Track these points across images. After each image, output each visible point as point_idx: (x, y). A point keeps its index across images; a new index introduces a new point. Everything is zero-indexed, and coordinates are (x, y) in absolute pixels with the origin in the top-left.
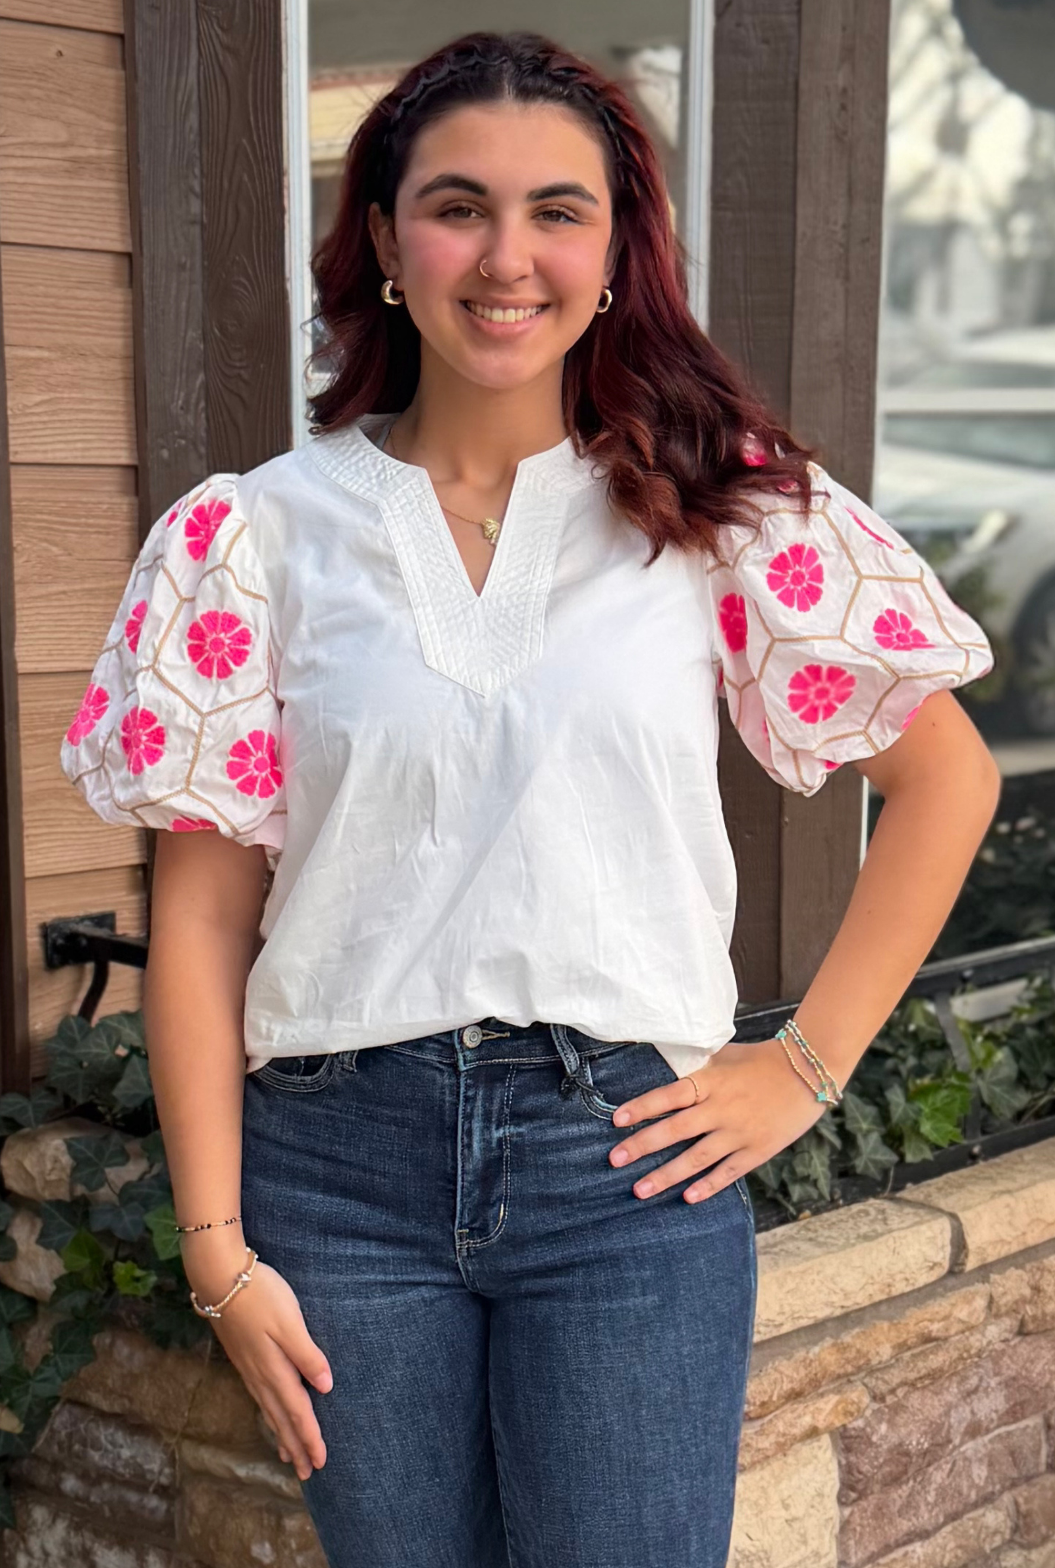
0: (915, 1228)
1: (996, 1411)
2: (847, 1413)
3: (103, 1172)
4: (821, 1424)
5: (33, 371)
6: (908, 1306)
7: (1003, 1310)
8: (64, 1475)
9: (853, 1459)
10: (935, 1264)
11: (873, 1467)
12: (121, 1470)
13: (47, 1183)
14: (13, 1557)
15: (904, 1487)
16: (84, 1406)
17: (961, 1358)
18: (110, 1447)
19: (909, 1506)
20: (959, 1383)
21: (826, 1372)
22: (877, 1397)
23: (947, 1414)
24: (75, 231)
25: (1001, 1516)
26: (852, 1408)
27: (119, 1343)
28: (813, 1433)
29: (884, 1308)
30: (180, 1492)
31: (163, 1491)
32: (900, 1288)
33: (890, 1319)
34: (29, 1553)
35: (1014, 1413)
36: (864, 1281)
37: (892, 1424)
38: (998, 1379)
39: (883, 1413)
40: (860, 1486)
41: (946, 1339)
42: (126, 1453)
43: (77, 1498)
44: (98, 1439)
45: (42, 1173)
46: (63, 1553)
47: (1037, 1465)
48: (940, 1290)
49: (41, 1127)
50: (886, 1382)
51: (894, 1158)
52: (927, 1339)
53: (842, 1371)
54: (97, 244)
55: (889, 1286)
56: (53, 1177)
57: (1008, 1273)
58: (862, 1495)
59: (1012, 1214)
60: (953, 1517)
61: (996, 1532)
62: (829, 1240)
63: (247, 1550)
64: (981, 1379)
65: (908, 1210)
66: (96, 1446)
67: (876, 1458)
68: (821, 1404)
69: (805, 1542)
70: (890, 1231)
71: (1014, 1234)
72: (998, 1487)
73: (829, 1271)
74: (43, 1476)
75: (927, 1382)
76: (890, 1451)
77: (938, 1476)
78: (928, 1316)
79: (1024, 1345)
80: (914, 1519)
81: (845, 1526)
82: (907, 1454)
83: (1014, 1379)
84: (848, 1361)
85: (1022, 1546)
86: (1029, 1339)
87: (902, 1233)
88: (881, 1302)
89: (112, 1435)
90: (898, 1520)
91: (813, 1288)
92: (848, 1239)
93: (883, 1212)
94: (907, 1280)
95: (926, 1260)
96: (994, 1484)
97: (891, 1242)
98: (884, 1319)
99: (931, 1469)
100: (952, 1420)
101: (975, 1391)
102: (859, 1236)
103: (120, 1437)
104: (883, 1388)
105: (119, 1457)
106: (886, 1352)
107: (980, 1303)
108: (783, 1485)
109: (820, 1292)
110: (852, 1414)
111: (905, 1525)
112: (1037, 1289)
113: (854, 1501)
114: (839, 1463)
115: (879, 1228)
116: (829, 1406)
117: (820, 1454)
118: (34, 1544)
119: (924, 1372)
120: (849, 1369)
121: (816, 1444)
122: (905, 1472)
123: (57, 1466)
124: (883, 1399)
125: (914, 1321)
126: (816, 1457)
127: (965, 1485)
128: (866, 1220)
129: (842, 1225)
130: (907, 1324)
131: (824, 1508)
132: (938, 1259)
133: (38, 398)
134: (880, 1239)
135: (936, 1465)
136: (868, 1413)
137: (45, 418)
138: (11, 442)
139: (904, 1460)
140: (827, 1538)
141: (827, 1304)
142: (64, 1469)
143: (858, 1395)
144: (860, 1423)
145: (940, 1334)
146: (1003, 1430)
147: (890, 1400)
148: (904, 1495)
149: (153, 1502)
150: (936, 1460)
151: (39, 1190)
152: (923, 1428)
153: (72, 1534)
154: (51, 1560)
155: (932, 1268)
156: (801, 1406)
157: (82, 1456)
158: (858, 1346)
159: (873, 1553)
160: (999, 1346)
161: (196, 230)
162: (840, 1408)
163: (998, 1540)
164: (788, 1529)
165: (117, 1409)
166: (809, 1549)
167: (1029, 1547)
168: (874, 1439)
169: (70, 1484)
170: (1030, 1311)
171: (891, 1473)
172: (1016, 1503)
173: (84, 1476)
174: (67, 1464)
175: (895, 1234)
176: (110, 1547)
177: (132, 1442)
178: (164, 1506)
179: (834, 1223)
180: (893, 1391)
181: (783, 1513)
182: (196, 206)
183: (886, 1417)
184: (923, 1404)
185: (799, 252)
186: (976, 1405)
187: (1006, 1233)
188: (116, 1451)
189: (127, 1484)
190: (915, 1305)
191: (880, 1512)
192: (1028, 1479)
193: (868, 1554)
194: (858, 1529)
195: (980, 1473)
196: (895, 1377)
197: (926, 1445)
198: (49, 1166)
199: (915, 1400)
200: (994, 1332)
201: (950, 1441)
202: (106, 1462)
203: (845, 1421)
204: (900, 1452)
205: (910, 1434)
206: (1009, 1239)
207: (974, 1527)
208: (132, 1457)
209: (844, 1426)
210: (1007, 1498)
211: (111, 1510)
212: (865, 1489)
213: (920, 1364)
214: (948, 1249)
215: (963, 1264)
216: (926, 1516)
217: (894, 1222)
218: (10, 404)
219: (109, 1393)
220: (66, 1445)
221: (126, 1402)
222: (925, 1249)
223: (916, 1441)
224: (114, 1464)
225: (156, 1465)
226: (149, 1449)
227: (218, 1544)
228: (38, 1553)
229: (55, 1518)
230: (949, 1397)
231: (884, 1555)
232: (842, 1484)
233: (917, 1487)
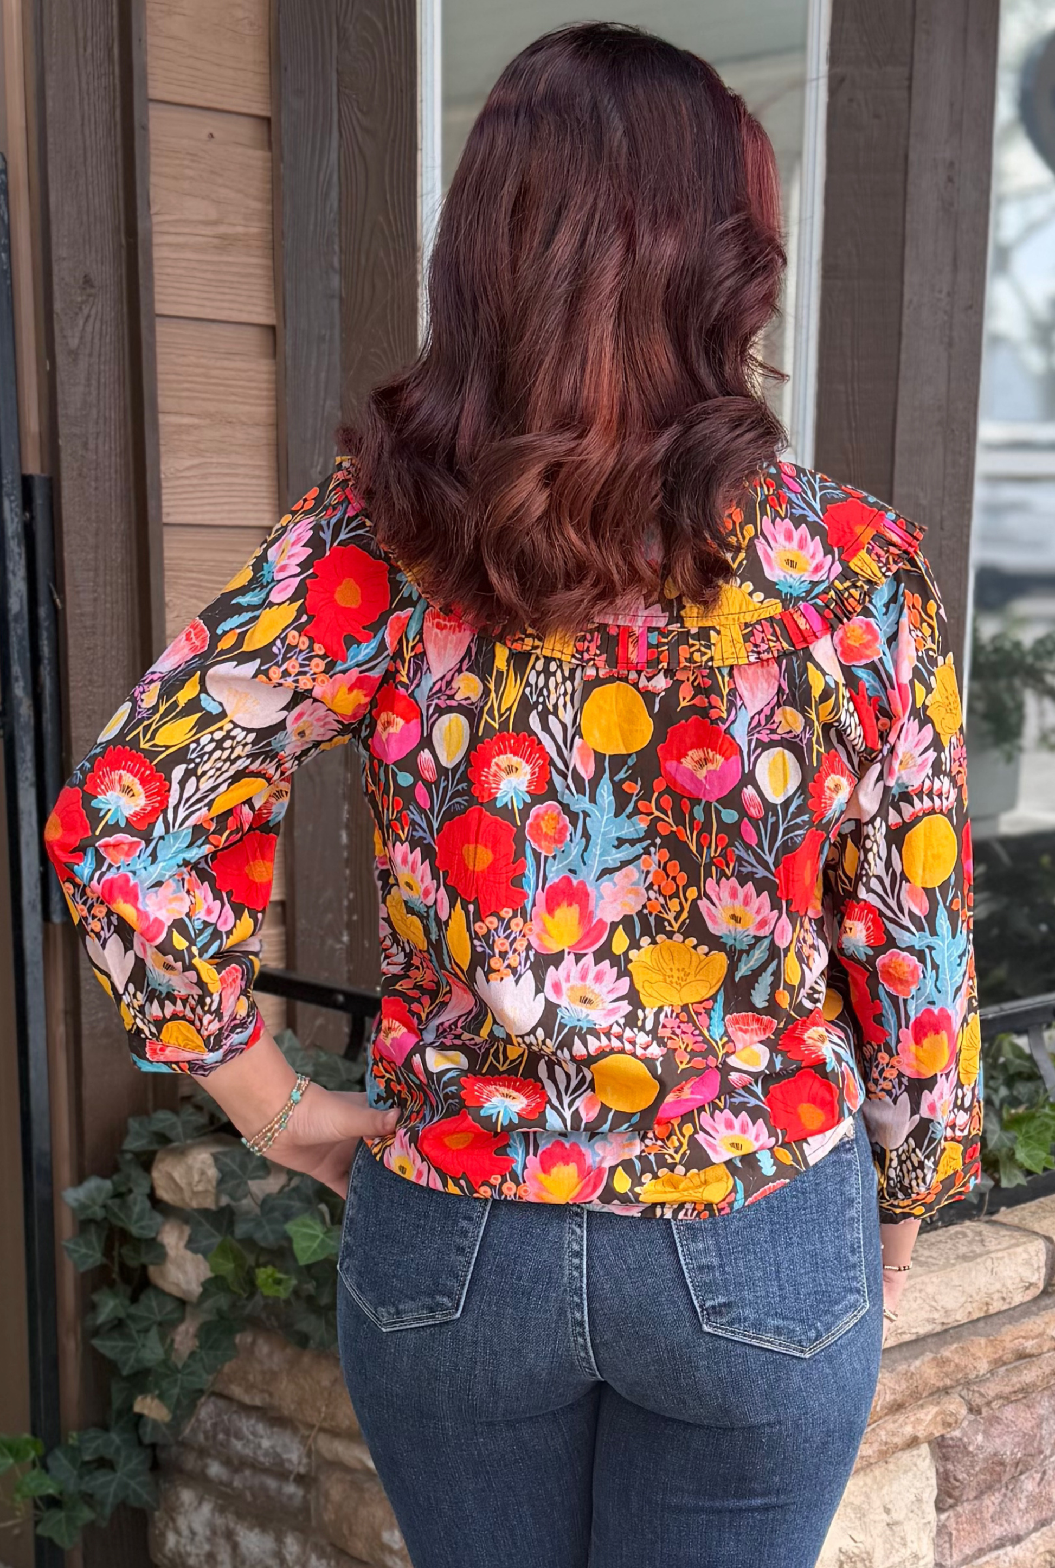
0: (1011, 1250)
2: (947, 1425)
3: (246, 1183)
4: (922, 1434)
5: (184, 437)
6: (1004, 1324)
8: (209, 1461)
9: (950, 1467)
10: (1031, 1284)
11: (968, 1474)
12: (262, 1459)
13: (195, 1194)
14: (163, 1535)
15: (997, 1494)
16: (228, 1398)
17: (1053, 1373)
18: (251, 1437)
19: (1001, 1512)
20: (1050, 1398)
21: (926, 1384)
22: (974, 1410)
23: (1039, 1426)
24: (226, 305)
26: (951, 1420)
27: (260, 1341)
28: (913, 1442)
29: (981, 1324)
30: (315, 1480)
31: (301, 1479)
32: (997, 1306)
33: (988, 1336)
34: (178, 1532)
36: (963, 1300)
37: (986, 1433)
39: (979, 1424)
40: (956, 1493)
41: (1040, 1355)
42: (266, 1443)
43: (221, 1483)
44: (240, 1429)
45: (190, 1184)
46: (208, 1533)
48: (1034, 1309)
49: (189, 1141)
50: (981, 1395)
51: (991, 1183)
52: (1022, 1356)
53: (941, 1384)
54: (244, 318)
55: (987, 1304)
56: (200, 1188)
58: (958, 1501)
60: (1043, 1524)
62: (930, 1260)
63: (377, 1536)
65: (1004, 1232)
66: (239, 1435)
67: (973, 1467)
68: (921, 1414)
69: (905, 1545)
70: (989, 1252)
73: (930, 1289)
74: (190, 1462)
75: (1021, 1396)
76: (986, 1460)
77: (1029, 1484)
78: (1023, 1334)
80: (1006, 1525)
81: (942, 1530)
82: (1002, 1464)
84: (947, 1375)
87: (1000, 1254)
88: (978, 1320)
89: (253, 1426)
90: (991, 1525)
91: (915, 1306)
92: (947, 1259)
93: (980, 1233)
94: (1004, 1299)
95: (1022, 1281)
97: (989, 1262)
98: (981, 1336)
99: (1023, 1477)
100: (1044, 1432)
102: (958, 1257)
103: (260, 1428)
104: (978, 1401)
105: (259, 1446)
106: (983, 1367)
108: (884, 1491)
109: (922, 1308)
110: (950, 1425)
111: (997, 1531)
113: (951, 1507)
114: (937, 1470)
115: (978, 1249)
116: (930, 1417)
117: (919, 1462)
118: (182, 1523)
119: (1018, 1386)
120: (948, 1382)
121: (915, 1452)
122: (1000, 1481)
123: (203, 1453)
124: (979, 1412)
125: (1008, 1338)
126: (915, 1465)
128: (963, 1241)
129: (941, 1246)
130: (1002, 1341)
131: (923, 1512)
132: (1034, 1279)
133: (188, 463)
134: (979, 1260)
135: (1027, 1473)
136: (965, 1424)
137: (195, 481)
138: (164, 504)
139: (998, 1469)
140: (925, 1541)
141: (928, 1320)
142: (209, 1455)
143: (955, 1405)
144: (957, 1433)
145: (1035, 1351)
147: (985, 1411)
148: (996, 1502)
149: (291, 1488)
150: (1027, 1469)
151: (188, 1200)
152: (1017, 1439)
153: (217, 1515)
154: (197, 1539)
155: (1027, 1288)
156: (902, 1418)
157: (226, 1445)
158: (957, 1361)
159: (967, 1556)
161: (336, 304)
162: (938, 1419)
164: (888, 1532)
165: (258, 1402)
166: (909, 1552)
168: (971, 1448)
169: (215, 1469)
171: (985, 1481)
173: (226, 1462)
174: (213, 1452)
175: (993, 1255)
176: (251, 1528)
177: (272, 1433)
178: (300, 1493)
179: (933, 1244)
180: (988, 1404)
181: (884, 1516)
182: (336, 281)
183: (982, 1428)
184: (1016, 1416)
185: (906, 319)
188: (257, 1441)
189: (266, 1471)
190: (1010, 1323)
191: (974, 1517)
193: (963, 1556)
194: (954, 1532)
196: (991, 1389)
197: (1019, 1455)
198: (196, 1177)
199: (1009, 1413)
201: (1041, 1452)
202: (248, 1451)
203: (943, 1432)
204: (995, 1461)
205: (1004, 1444)
208: (273, 1447)
209: (942, 1436)
211: (253, 1495)
212: (962, 1495)
213: (1015, 1379)
214: (1043, 1271)
216: (1018, 1522)
217: (992, 1244)
218: (163, 468)
219: (250, 1388)
220: (211, 1434)
221: (266, 1396)
222: (1020, 1270)
223: (1010, 1451)
224: (255, 1453)
225: (294, 1456)
226: (287, 1440)
227: (350, 1530)
228: (185, 1532)
229: (201, 1501)
230: (1042, 1412)
231: (977, 1558)
232: (939, 1490)
233: (1010, 1494)
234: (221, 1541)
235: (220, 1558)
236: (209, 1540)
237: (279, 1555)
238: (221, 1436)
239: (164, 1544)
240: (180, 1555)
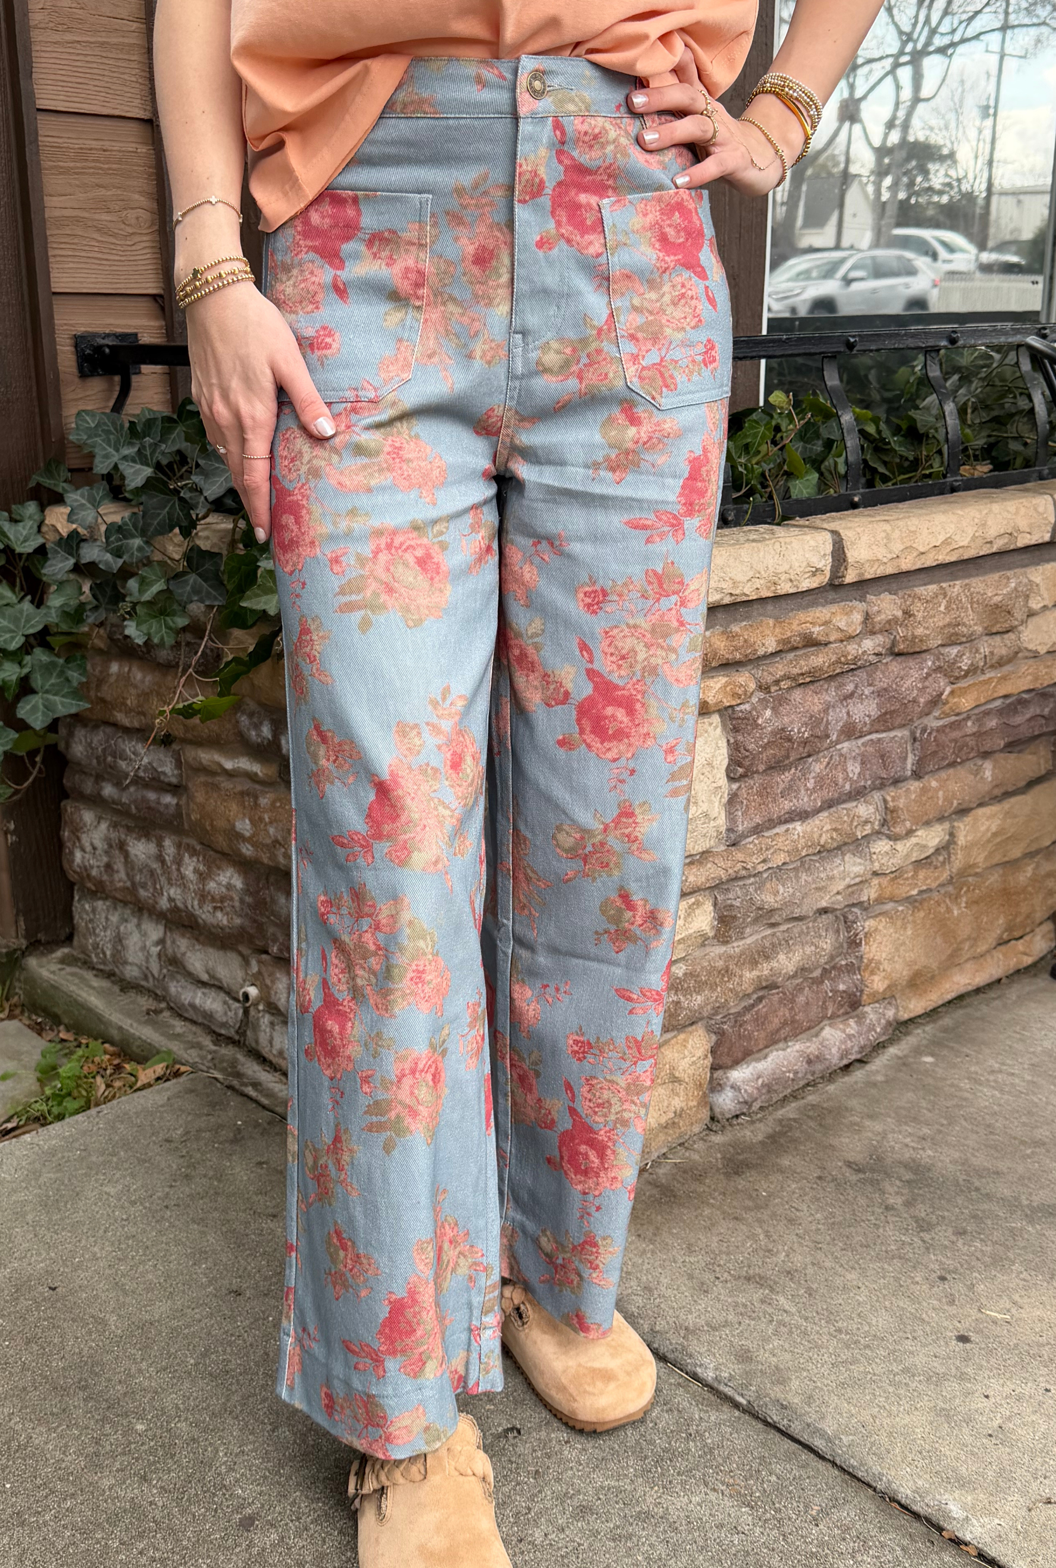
0: (799, 538)
1: (869, 716)
2: (735, 695)
4: (712, 702)
6: (792, 610)
7: (878, 627)
8: (104, 784)
9: (740, 738)
10: (817, 570)
11: (758, 747)
12: (142, 774)
14: (72, 853)
15: (787, 773)
16: (114, 725)
17: (838, 661)
18: (133, 756)
19: (789, 790)
20: (837, 688)
21: (716, 654)
22: (764, 688)
23: (826, 711)
25: (871, 809)
26: (740, 691)
27: (134, 670)
29: (770, 604)
30: (185, 787)
31: (173, 788)
32: (786, 588)
33: (777, 619)
34: (83, 850)
35: (884, 721)
36: (751, 574)
37: (775, 710)
38: (872, 688)
39: (768, 701)
40: (747, 763)
41: (826, 643)
42: (145, 761)
43: (114, 802)
44: (124, 750)
46: (106, 847)
47: (904, 769)
48: (821, 597)
50: (771, 674)
52: (809, 641)
53: (731, 656)
55: (775, 584)
57: (882, 596)
58: (748, 773)
59: (888, 537)
60: (829, 804)
61: (867, 822)
63: (233, 827)
64: (856, 687)
65: (795, 531)
66: (123, 757)
67: (761, 738)
68: (711, 681)
70: (777, 539)
71: (890, 556)
72: (869, 782)
74: (88, 787)
75: (808, 680)
76: (774, 734)
77: (817, 767)
78: (810, 620)
79: (894, 663)
80: (795, 801)
81: (733, 800)
82: (789, 739)
83: (885, 690)
84: (737, 650)
85: (889, 837)
86: (899, 659)
87: (788, 539)
88: (766, 598)
89: (134, 746)
90: (781, 800)
92: (738, 542)
93: (772, 530)
94: (791, 581)
95: (810, 566)
96: (866, 780)
97: (777, 545)
98: (769, 614)
99: (810, 760)
100: (830, 718)
101: (851, 695)
102: (748, 541)
103: (140, 748)
104: (769, 679)
105: (140, 764)
106: (771, 644)
107: (857, 617)
110: (739, 697)
111: (787, 805)
112: (907, 614)
113: (743, 776)
114: (728, 740)
115: (767, 537)
116: (719, 685)
117: (711, 731)
118: (85, 841)
119: (805, 669)
120: (738, 656)
121: (707, 721)
122: (788, 757)
123: (99, 778)
124: (768, 689)
125: (796, 622)
126: (707, 732)
127: (841, 776)
130: (790, 624)
131: (714, 778)
132: (820, 566)
134: (768, 542)
135: (814, 758)
136: (754, 700)
139: (786, 745)
140: (717, 804)
142: (104, 779)
143: (745, 680)
144: (747, 707)
145: (822, 639)
146: (874, 736)
147: (774, 691)
148: (786, 780)
149: (168, 799)
150: (815, 752)
152: (804, 720)
153: (112, 830)
154: (98, 853)
157: (113, 767)
158: (746, 636)
159: (758, 825)
160: (873, 659)
162: (728, 689)
163: (868, 829)
165: (135, 723)
167: (895, 838)
168: (760, 721)
169: (108, 791)
170: (901, 632)
171: (774, 756)
172: (885, 801)
173: (116, 782)
174: (105, 775)
175: (781, 540)
176: (139, 839)
177: (149, 751)
178: (174, 801)
180: (777, 682)
183: (770, 705)
184: (803, 698)
186: (851, 708)
187: (882, 553)
188: (138, 759)
189: (147, 785)
191: (764, 792)
192: (896, 782)
193: (753, 824)
194: (745, 802)
195: (854, 769)
196: (779, 669)
197: (806, 735)
199: (797, 695)
200: (869, 644)
201: (828, 736)
202: (132, 770)
203: (733, 702)
204: (782, 736)
205: (791, 722)
206: (885, 560)
207: (848, 815)
208: (150, 764)
209: (732, 707)
210: (877, 796)
211: (136, 808)
212: (751, 767)
214: (829, 559)
215: (844, 576)
216: (806, 799)
217: (781, 535)
219: (129, 711)
221: (141, 717)
222: (808, 557)
223: (798, 729)
224: (137, 770)
225: (168, 769)
226: (162, 756)
227: (212, 825)
228: (88, 849)
229: (99, 819)
230: (827, 698)
231: (768, 829)
232: (730, 760)
233: (799, 774)
234: (117, 852)
235: (115, 867)
236: (107, 852)
237: (160, 858)
238: (109, 759)
239: (73, 861)
240: (86, 870)
